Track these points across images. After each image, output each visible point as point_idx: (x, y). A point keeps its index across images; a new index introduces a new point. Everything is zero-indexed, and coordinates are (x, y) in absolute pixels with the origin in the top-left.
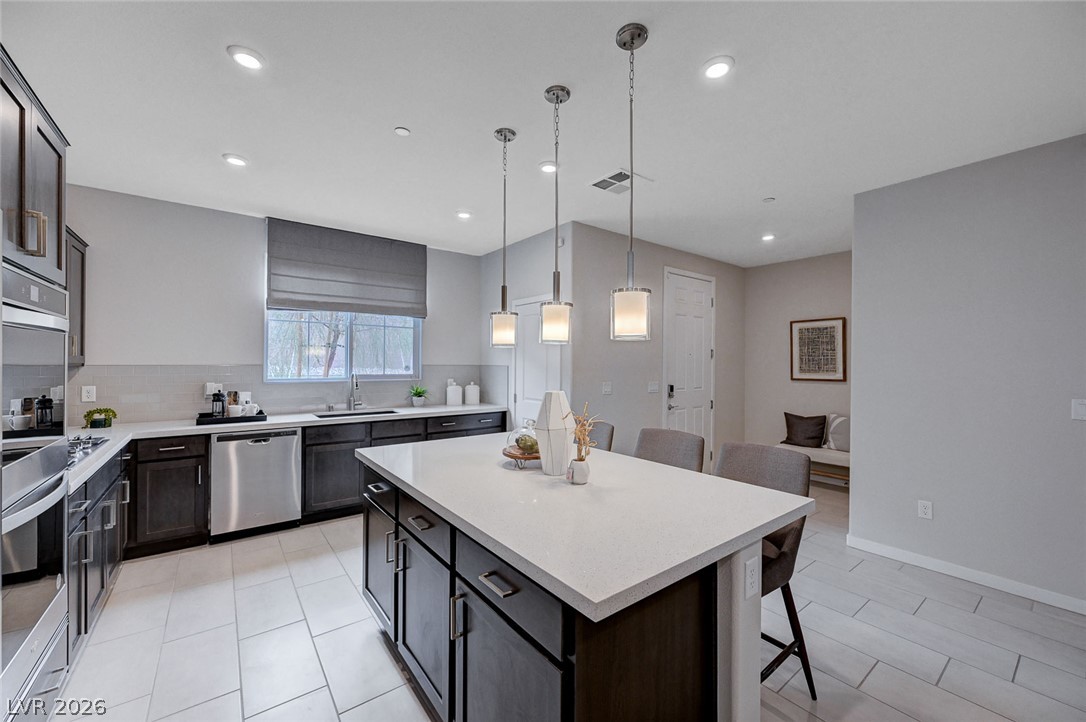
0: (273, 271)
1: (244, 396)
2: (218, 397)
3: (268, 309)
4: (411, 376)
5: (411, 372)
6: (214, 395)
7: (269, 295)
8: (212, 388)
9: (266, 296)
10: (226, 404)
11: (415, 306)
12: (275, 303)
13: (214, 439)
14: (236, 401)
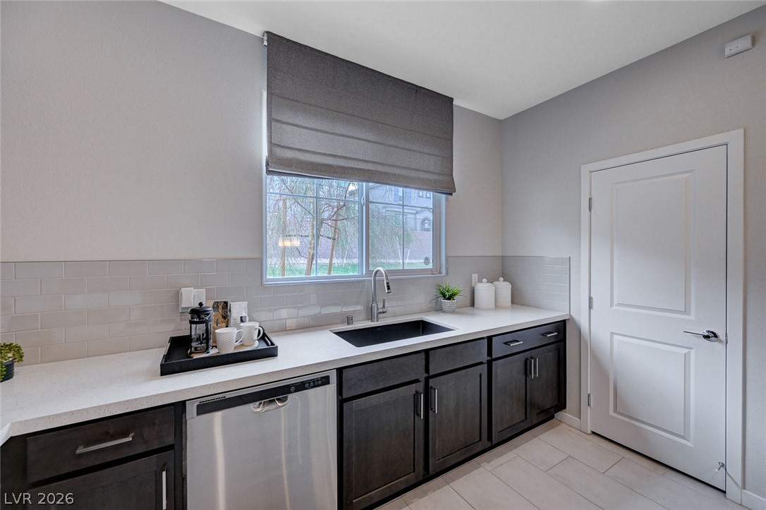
0: (274, 116)
1: (238, 309)
2: (198, 314)
3: (269, 172)
4: (431, 271)
5: (430, 266)
6: (194, 312)
7: (270, 151)
8: (192, 297)
9: (265, 153)
10: (212, 324)
11: (441, 178)
12: (280, 164)
13: (191, 409)
14: (226, 318)
